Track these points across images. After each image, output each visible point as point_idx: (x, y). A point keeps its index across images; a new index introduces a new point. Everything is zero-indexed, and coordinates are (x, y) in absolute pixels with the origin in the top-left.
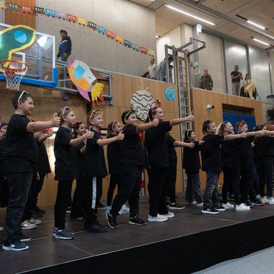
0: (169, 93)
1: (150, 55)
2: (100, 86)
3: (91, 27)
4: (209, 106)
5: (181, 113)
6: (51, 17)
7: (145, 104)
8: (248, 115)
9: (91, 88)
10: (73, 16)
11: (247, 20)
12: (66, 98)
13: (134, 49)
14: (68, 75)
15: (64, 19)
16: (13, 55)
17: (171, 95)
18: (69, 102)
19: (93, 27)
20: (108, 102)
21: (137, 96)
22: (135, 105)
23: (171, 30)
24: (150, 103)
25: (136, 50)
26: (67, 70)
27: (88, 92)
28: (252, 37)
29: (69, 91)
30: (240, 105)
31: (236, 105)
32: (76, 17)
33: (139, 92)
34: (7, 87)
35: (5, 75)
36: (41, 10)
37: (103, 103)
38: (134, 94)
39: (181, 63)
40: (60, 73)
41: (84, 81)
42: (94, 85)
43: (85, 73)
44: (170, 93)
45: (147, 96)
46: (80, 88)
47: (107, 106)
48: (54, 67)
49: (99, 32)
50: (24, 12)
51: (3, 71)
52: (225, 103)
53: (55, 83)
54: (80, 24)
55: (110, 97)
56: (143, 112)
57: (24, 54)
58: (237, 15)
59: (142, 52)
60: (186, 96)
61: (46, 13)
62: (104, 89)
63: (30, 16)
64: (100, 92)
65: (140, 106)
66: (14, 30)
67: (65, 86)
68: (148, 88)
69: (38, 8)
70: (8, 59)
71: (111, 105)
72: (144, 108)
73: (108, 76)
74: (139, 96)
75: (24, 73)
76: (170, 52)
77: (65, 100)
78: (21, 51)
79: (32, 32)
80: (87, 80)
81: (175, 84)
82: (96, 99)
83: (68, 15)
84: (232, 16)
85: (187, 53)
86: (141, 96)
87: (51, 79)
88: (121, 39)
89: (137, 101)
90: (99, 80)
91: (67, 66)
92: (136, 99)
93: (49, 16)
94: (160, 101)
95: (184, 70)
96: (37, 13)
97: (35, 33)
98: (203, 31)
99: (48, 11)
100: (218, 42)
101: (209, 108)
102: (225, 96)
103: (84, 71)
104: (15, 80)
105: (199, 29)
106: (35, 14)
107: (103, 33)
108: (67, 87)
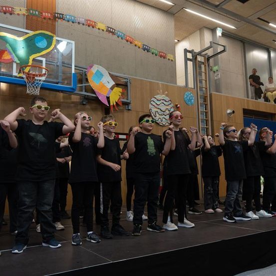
0: (188, 98)
1: (169, 59)
2: (118, 90)
3: (110, 32)
4: (229, 111)
5: (200, 118)
6: (71, 22)
7: (163, 108)
8: (270, 121)
9: (109, 92)
10: (92, 22)
11: (269, 23)
12: (85, 103)
13: (153, 53)
14: (87, 80)
15: (83, 24)
16: (34, 60)
17: (190, 100)
18: (88, 106)
19: (112, 32)
20: (127, 106)
21: (155, 100)
22: (154, 110)
23: (191, 34)
24: (168, 107)
25: (154, 55)
26: (86, 74)
27: (107, 97)
28: (274, 40)
29: (87, 96)
30: (261, 110)
31: (258, 110)
32: (95, 22)
33: (158, 97)
34: (28, 92)
35: (26, 80)
36: (61, 16)
37: (121, 108)
38: (153, 99)
39: (200, 67)
40: (79, 78)
41: (103, 86)
42: (112, 90)
43: (104, 77)
44: (190, 98)
45: (166, 101)
46: (98, 92)
47: (125, 111)
48: (73, 71)
49: (118, 37)
50: (44, 18)
51: (24, 76)
52: (246, 108)
53: (74, 88)
54: (99, 29)
55: (129, 101)
56: (161, 117)
57: (44, 60)
58: (259, 18)
59: (161, 56)
60: (205, 100)
61: (66, 19)
62: (123, 94)
63: (50, 22)
64: (118, 97)
65: (159, 111)
66: (35, 36)
67: (84, 90)
68: (166, 92)
69: (58, 14)
70: (29, 64)
71: (129, 110)
72: (162, 113)
73: (126, 80)
74: (158, 100)
75: (43, 78)
76: (189, 56)
77: (84, 104)
78: (41, 56)
79: (53, 37)
80: (105, 85)
81: (194, 88)
82: (115, 104)
83: (88, 20)
84: (254, 18)
85: (207, 57)
86: (160, 100)
87: (70, 84)
88: (139, 44)
89: (156, 105)
90: (117, 85)
91: (86, 70)
92: (154, 104)
93: (68, 21)
94: (179, 106)
95: (203, 74)
96: (57, 19)
97: (55, 38)
98: (223, 34)
99: (68, 17)
100: (239, 46)
101: (229, 114)
102: (246, 101)
103: (103, 75)
104: (35, 85)
105: (219, 32)
106: (55, 19)
107: (122, 38)
108: (85, 91)
